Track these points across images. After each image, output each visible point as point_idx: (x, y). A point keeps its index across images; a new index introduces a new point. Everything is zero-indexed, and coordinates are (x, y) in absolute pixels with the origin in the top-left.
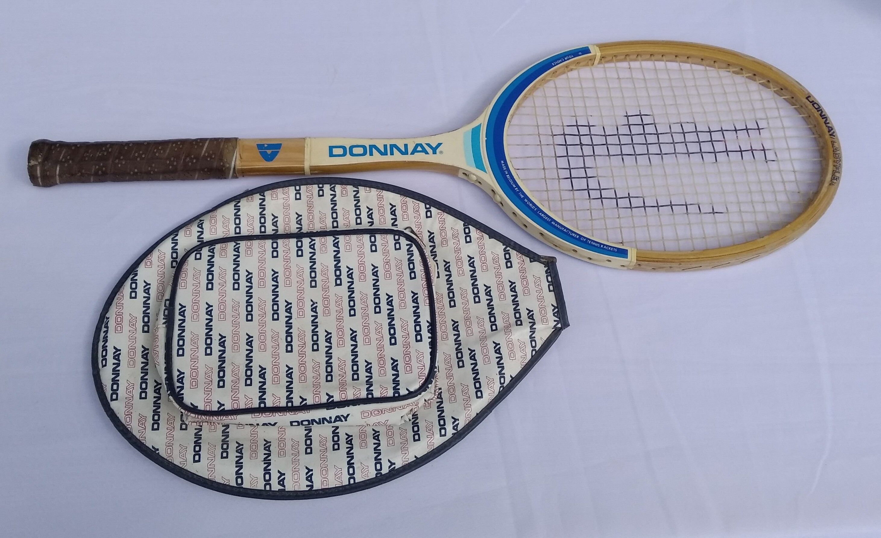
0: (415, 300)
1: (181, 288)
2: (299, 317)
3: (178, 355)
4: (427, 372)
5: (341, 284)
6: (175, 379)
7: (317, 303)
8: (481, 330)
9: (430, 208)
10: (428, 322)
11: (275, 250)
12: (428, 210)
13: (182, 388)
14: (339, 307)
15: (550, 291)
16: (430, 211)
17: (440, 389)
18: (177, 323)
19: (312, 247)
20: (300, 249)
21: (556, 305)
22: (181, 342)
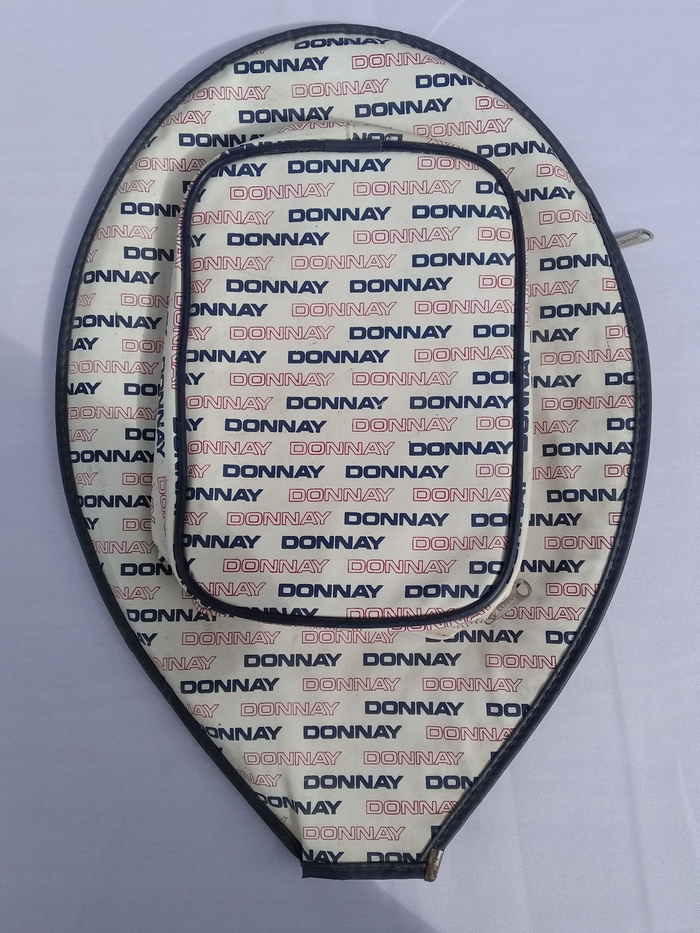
0: (362, 591)
1: (420, 159)
2: (355, 375)
3: (291, 164)
4: (223, 598)
5: (412, 453)
6: (249, 161)
7: (380, 408)
8: (311, 707)
9: (567, 641)
10: (315, 610)
11: (491, 331)
12: (562, 637)
13: (232, 173)
14: (368, 449)
15: (370, 854)
16: (559, 642)
17: (214, 619)
18: (352, 157)
19: (492, 402)
20: (490, 378)
21: (340, 860)
22: (314, 167)
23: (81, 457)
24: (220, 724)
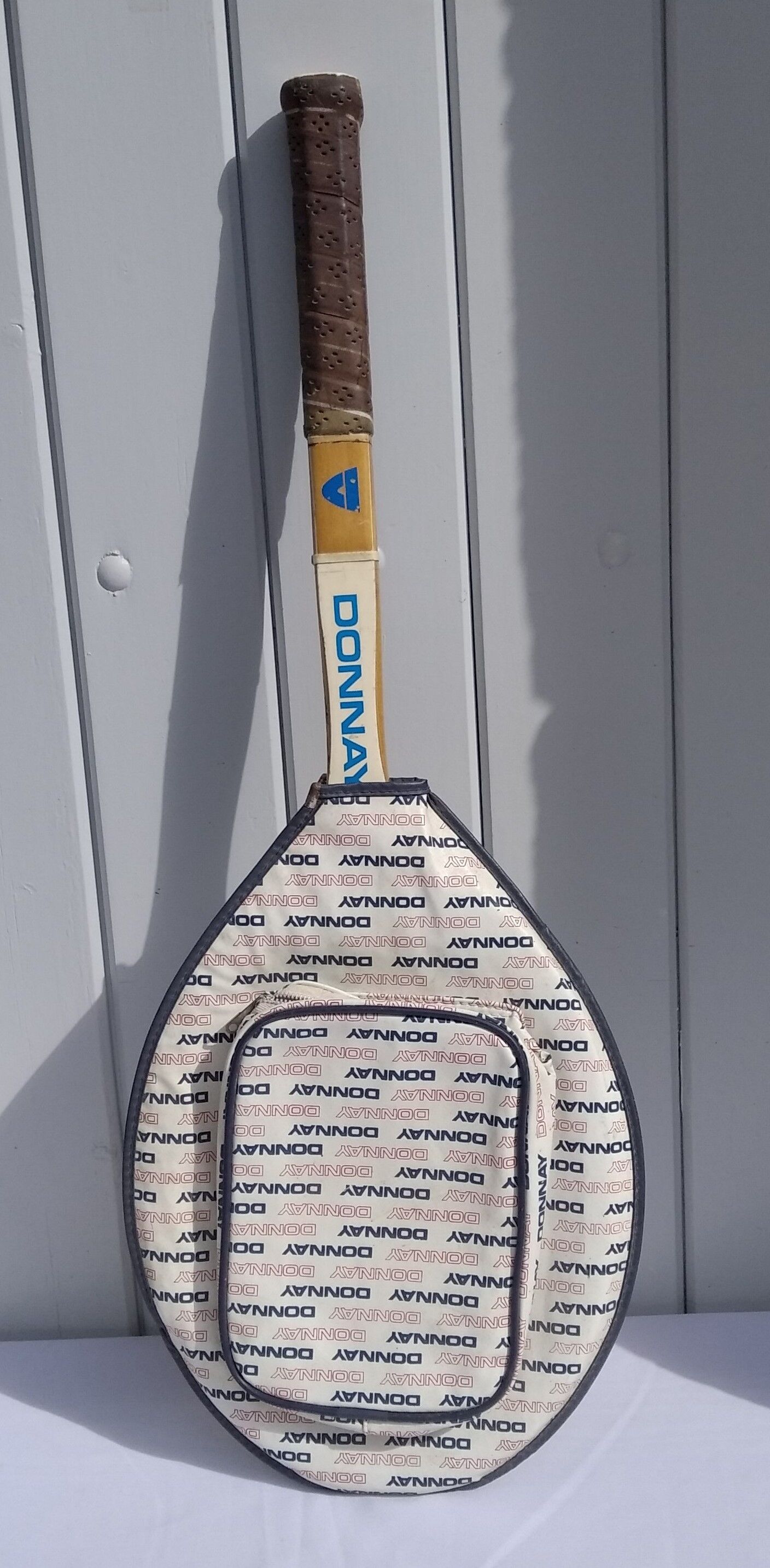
0: (365, 1034)
1: (305, 1398)
2: (369, 1216)
3: (418, 1403)
4: (487, 1033)
5: (320, 1147)
6: (455, 1408)
7: (347, 1186)
8: (418, 923)
9: (194, 977)
10: (405, 1020)
11: (249, 1248)
12: (198, 980)
13: (470, 1399)
14: (358, 1151)
15: (368, 802)
16: (201, 977)
17: (505, 1001)
18: (364, 1404)
19: (249, 1188)
20: (250, 1208)
21: (394, 798)
22: (397, 1399)
23: (622, 1146)
24: (498, 910)
